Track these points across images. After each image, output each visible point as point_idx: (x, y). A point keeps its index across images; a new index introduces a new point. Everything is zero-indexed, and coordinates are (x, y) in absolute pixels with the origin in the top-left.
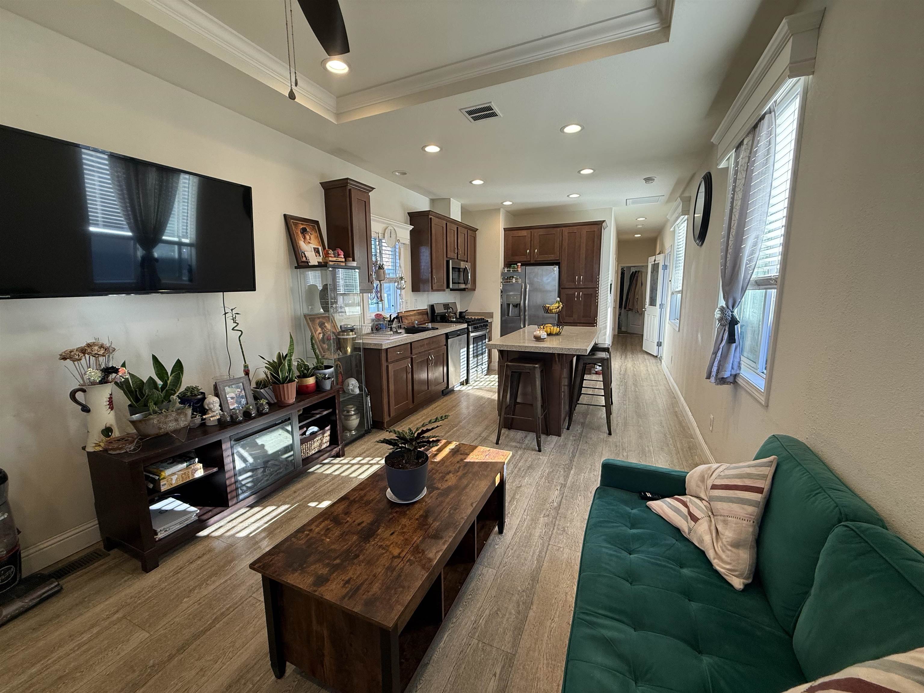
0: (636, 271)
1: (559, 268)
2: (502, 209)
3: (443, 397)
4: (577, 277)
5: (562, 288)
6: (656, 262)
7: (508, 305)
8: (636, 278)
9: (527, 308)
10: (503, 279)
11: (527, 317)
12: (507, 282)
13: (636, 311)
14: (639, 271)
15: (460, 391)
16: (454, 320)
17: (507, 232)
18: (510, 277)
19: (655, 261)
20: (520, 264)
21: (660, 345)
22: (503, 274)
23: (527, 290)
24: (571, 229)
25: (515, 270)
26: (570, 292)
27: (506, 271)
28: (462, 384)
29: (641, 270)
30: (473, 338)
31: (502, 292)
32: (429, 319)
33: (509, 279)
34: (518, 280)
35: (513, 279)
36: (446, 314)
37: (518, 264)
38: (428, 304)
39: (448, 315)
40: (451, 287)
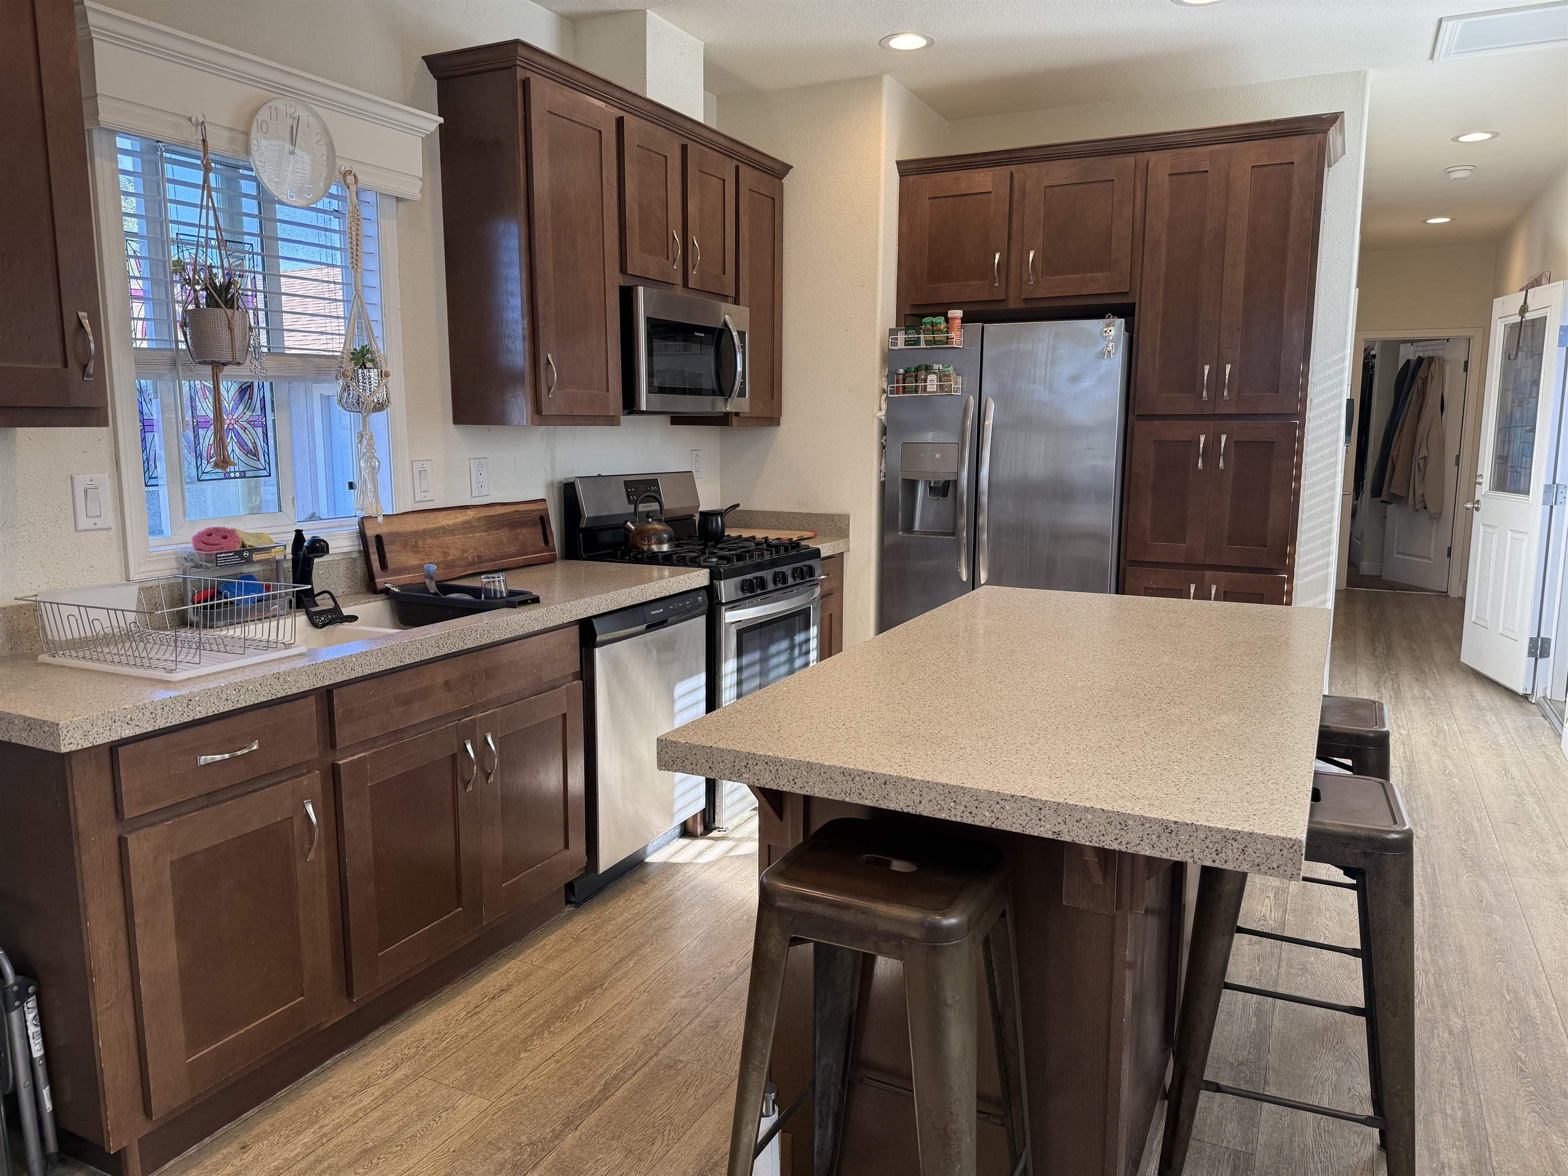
0: (1420, 360)
1: (1129, 328)
2: (887, 80)
3: (570, 917)
4: (1207, 368)
5: (1140, 417)
6: (1529, 316)
7: (910, 486)
8: (1419, 382)
9: (984, 499)
10: (891, 376)
11: (984, 537)
12: (904, 390)
13: (1419, 506)
14: (1431, 360)
15: (669, 868)
16: (665, 548)
17: (911, 178)
18: (917, 370)
19: (1524, 310)
20: (957, 313)
21: (1545, 653)
22: (889, 357)
23: (989, 423)
24: (1185, 159)
25: (939, 337)
26: (1175, 432)
27: (901, 345)
28: (686, 831)
29: (1440, 353)
30: (740, 633)
31: (884, 431)
32: (550, 544)
33: (912, 376)
34: (951, 381)
35: (929, 377)
36: (629, 523)
37: (951, 313)
38: (550, 478)
39: (636, 529)
40: (644, 407)
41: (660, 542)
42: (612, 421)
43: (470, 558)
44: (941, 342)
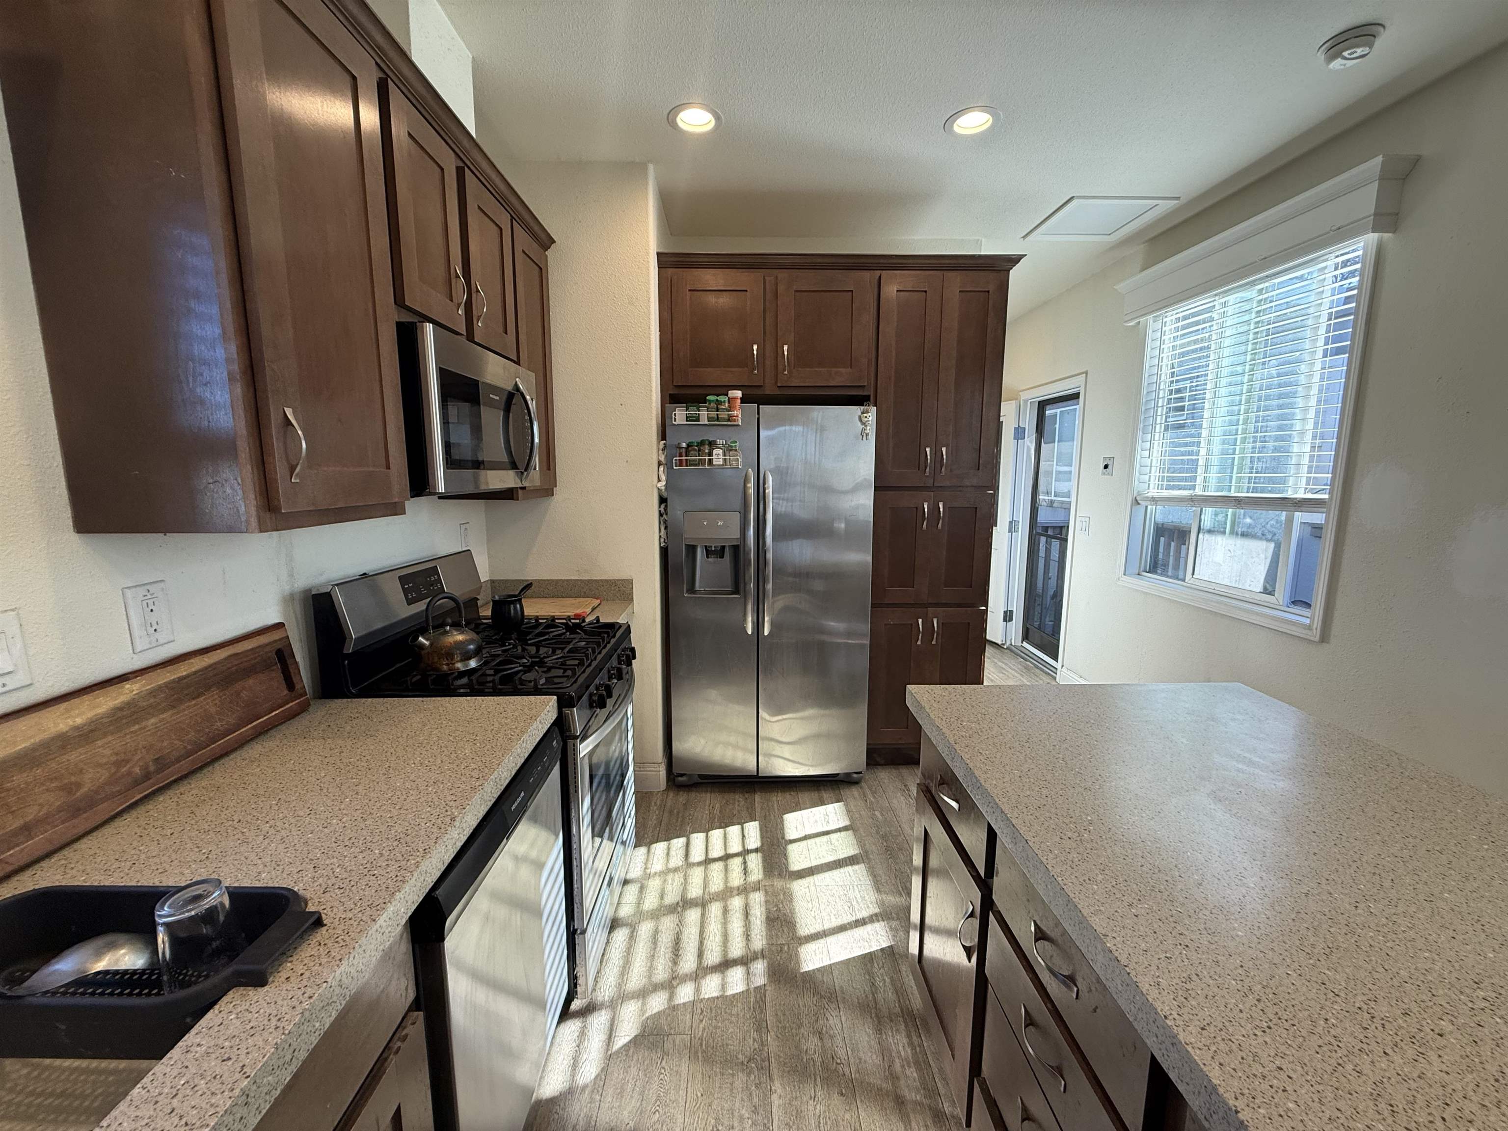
1: (880, 415)
2: (652, 170)
4: (929, 450)
5: (878, 488)
7: (692, 550)
10: (670, 450)
12: (686, 463)
16: (473, 664)
17: (666, 270)
18: (702, 443)
20: (738, 394)
21: (1011, 620)
22: (664, 431)
24: (906, 278)
25: (720, 415)
26: (906, 500)
27: (677, 421)
31: (663, 500)
32: (298, 687)
33: (695, 450)
34: (737, 455)
35: (715, 452)
36: (421, 639)
37: (732, 393)
38: (287, 589)
39: (431, 644)
40: (441, 489)
41: (467, 658)
42: (395, 509)
43: (137, 770)
44: (724, 420)
